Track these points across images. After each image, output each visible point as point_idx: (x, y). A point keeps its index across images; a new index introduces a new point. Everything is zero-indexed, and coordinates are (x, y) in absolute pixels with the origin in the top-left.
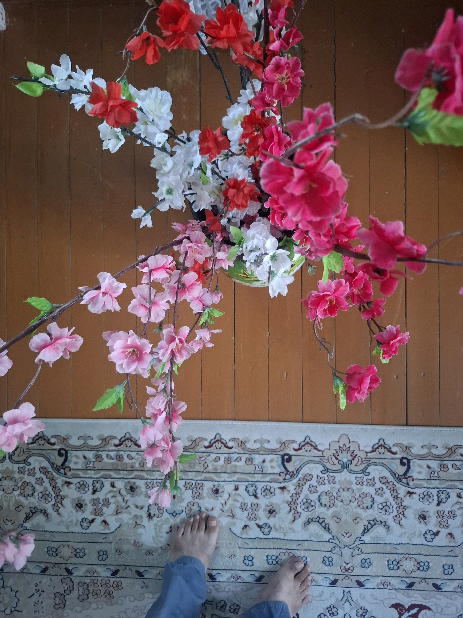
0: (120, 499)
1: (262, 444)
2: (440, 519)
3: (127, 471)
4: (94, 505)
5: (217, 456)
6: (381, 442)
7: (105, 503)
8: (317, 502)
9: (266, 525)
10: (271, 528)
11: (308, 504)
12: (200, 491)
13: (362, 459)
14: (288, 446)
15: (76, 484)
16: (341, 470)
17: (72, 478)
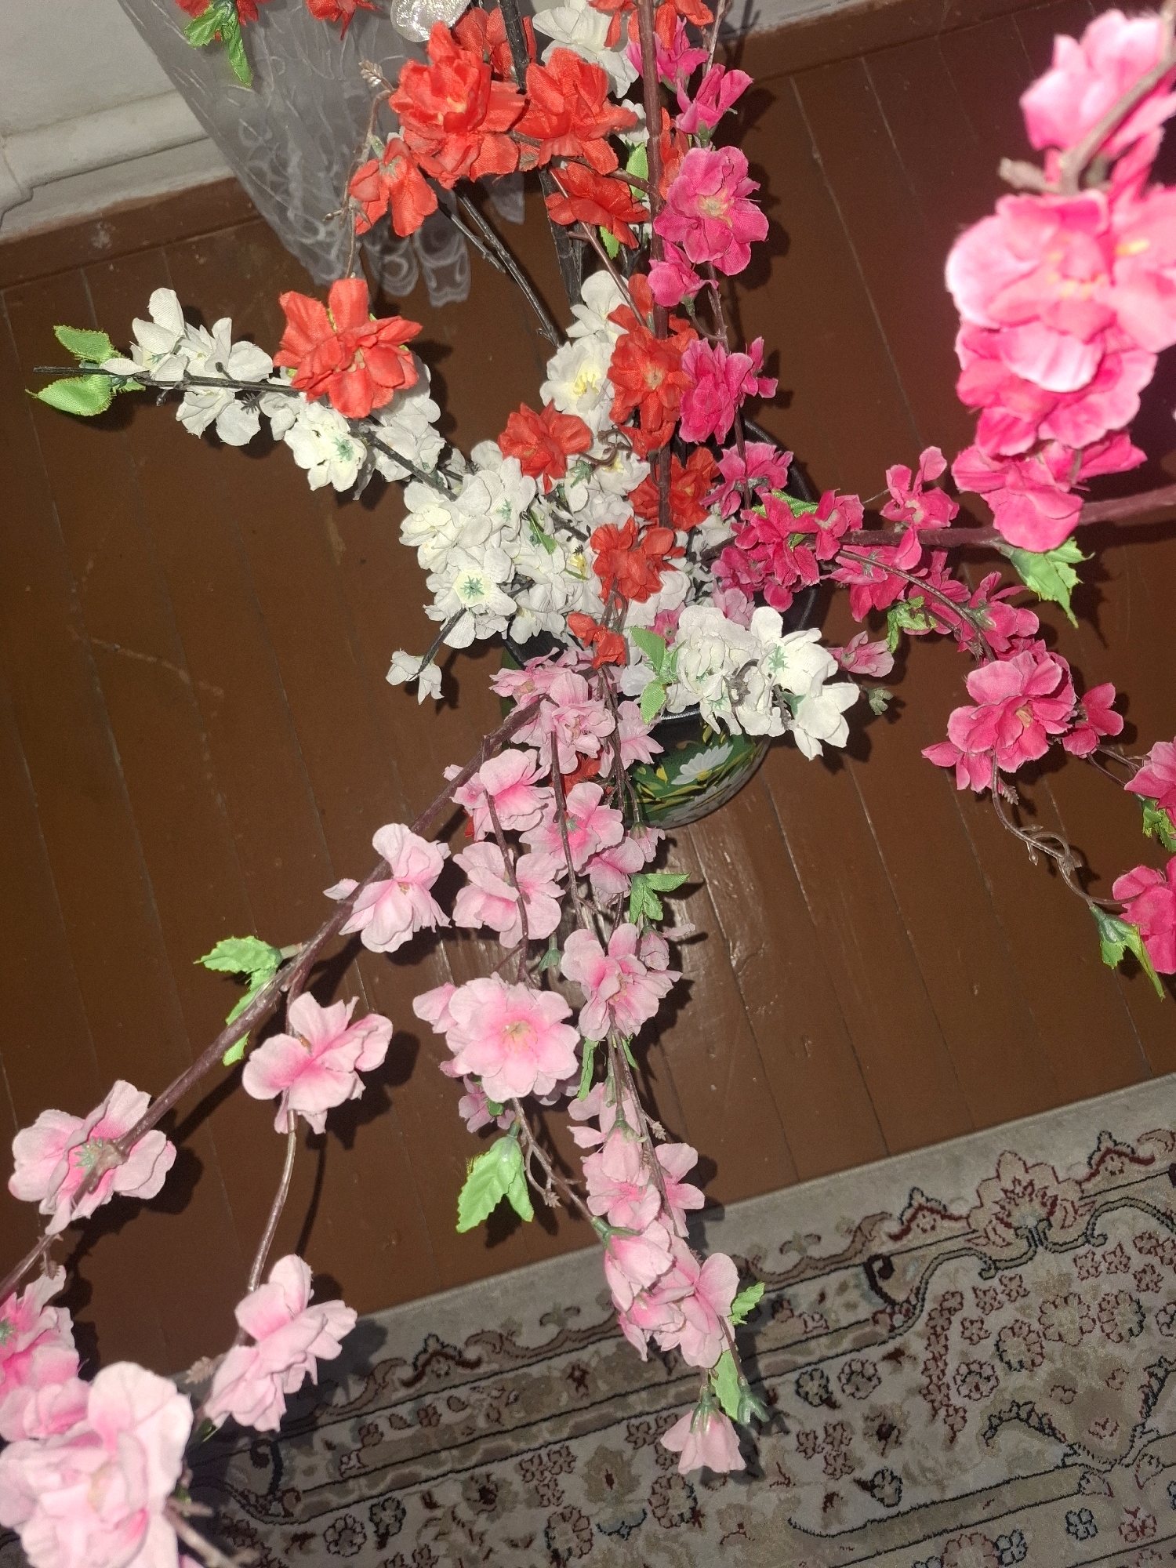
0: (459, 1536)
1: (802, 1250)
3: (457, 1446)
6: (1107, 1144)
7: (423, 1563)
8: (997, 1362)
9: (884, 1478)
10: (900, 1481)
11: (975, 1376)
13: (1072, 1203)
14: (873, 1233)
15: (324, 1535)
16: (1031, 1253)
17: (309, 1520)
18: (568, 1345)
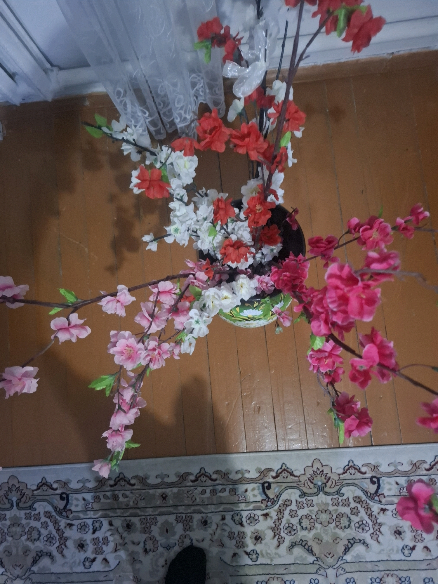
0: (117, 536)
1: (243, 474)
2: (414, 534)
3: (122, 509)
4: (94, 544)
5: (204, 489)
6: (351, 464)
7: (105, 541)
8: (298, 526)
9: (254, 552)
10: (259, 555)
11: (290, 529)
12: (190, 524)
13: (335, 481)
14: (267, 474)
15: (77, 526)
16: (317, 494)
17: (73, 520)
18: (163, 486)
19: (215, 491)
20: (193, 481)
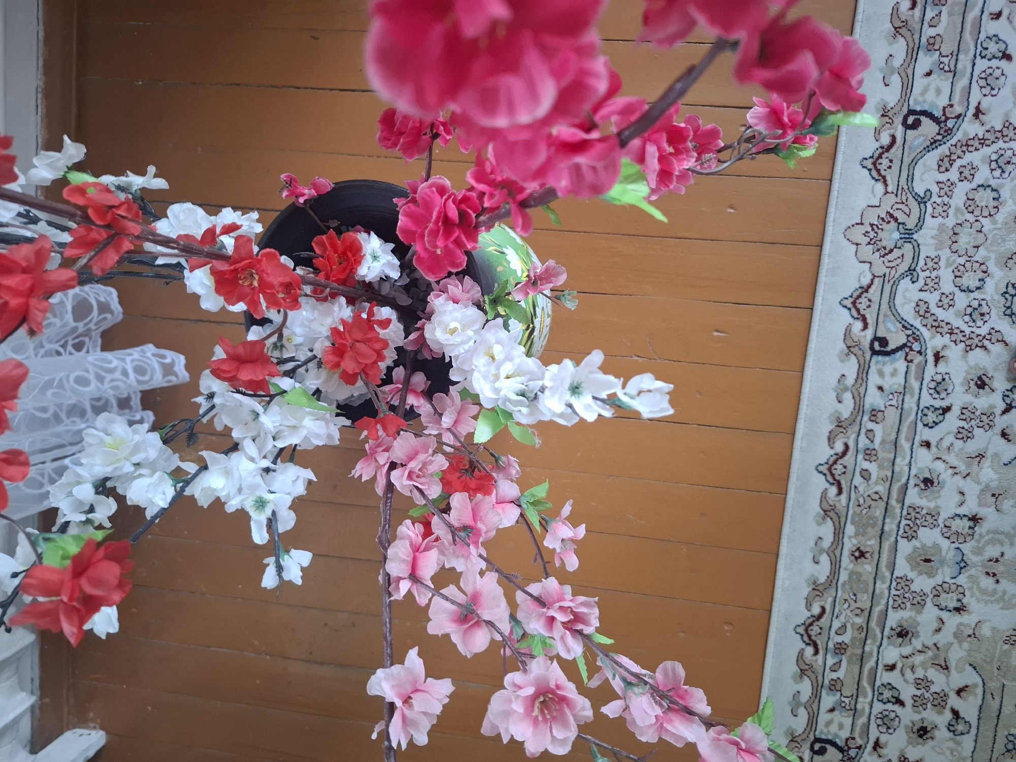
0: (918, 659)
1: (846, 389)
3: (866, 639)
4: (924, 706)
5: (860, 472)
6: (869, 164)
7: (923, 685)
8: (972, 295)
9: (1008, 396)
11: (976, 313)
12: (924, 512)
13: (897, 203)
14: (856, 340)
15: (881, 732)
16: (915, 245)
17: (868, 738)
18: (837, 553)
19: (868, 452)
20: (840, 492)
